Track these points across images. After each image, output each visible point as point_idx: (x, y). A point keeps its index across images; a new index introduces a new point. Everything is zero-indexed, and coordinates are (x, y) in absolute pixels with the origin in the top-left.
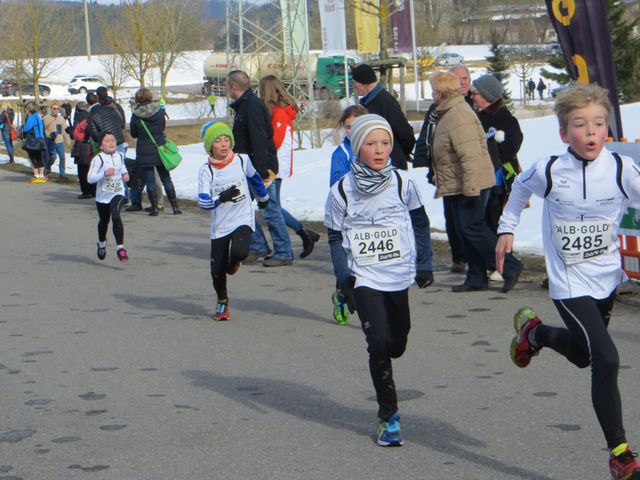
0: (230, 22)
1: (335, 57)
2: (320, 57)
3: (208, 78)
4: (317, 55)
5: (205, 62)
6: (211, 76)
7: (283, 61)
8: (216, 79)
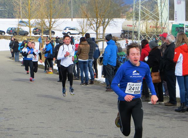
0: (135, 8)
1: (180, 24)
2: (173, 24)
3: (123, 31)
4: (172, 23)
5: (123, 23)
6: (124, 30)
7: (157, 25)
8: (127, 31)
